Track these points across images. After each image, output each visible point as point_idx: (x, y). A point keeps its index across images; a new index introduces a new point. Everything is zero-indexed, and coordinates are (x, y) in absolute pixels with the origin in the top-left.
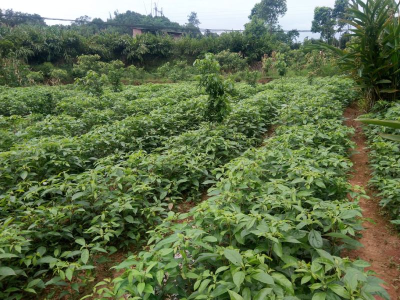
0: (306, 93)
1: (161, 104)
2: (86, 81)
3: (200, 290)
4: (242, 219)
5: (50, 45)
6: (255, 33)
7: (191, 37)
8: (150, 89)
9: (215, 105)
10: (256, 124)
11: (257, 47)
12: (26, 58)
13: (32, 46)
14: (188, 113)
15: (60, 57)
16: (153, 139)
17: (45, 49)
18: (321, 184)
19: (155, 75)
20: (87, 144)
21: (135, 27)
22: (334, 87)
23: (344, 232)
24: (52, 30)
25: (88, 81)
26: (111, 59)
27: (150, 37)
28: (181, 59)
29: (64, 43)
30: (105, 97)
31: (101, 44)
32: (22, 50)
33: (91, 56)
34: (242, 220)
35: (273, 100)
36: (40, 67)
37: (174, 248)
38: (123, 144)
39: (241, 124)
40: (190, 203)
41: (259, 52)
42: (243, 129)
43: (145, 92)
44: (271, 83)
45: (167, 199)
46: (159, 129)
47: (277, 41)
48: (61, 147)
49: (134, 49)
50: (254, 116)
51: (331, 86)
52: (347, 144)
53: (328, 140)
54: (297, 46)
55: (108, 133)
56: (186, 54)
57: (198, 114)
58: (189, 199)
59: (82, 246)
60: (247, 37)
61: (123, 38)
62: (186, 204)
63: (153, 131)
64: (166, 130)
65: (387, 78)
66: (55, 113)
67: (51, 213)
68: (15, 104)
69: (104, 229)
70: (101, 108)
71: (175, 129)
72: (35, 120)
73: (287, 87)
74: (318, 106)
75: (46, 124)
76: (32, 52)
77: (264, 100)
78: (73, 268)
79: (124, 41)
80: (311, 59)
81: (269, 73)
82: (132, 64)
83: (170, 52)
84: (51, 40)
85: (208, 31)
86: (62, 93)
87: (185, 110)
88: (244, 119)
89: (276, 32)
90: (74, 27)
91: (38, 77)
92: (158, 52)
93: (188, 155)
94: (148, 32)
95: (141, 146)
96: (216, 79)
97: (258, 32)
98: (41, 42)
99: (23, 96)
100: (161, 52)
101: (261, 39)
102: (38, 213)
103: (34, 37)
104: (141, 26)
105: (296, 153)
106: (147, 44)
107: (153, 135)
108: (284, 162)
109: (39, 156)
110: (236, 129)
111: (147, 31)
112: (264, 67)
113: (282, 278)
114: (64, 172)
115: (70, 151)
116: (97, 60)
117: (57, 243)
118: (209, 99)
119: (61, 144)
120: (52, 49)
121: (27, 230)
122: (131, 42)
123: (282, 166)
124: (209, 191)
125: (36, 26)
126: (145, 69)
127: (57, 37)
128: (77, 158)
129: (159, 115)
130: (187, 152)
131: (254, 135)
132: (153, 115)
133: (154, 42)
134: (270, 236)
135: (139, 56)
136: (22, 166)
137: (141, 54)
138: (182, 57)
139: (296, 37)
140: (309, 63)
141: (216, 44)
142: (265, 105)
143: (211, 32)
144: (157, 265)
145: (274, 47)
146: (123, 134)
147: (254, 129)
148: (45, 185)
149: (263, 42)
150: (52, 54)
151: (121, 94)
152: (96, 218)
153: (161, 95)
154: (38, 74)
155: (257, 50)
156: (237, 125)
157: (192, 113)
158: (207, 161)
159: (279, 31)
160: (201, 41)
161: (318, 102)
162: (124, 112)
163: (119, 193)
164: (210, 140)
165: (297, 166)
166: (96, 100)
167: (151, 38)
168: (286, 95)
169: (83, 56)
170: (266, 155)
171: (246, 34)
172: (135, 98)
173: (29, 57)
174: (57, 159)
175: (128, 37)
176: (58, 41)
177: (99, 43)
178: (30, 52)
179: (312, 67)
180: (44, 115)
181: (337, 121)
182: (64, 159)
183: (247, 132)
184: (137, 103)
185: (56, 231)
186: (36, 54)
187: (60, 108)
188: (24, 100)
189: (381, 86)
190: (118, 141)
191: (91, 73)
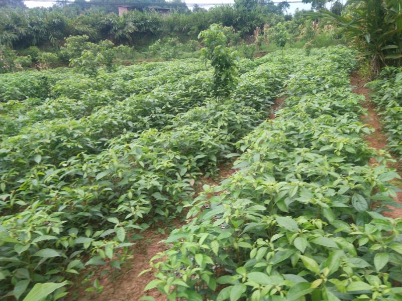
0: (308, 64)
1: (160, 82)
2: (81, 62)
3: (257, 258)
4: (281, 187)
5: (34, 28)
6: (246, 6)
7: (179, 12)
8: (145, 68)
9: (223, 78)
10: (262, 97)
11: (249, 20)
12: (11, 43)
13: (15, 30)
14: (191, 89)
15: (45, 40)
16: (159, 118)
17: (29, 33)
18: (351, 150)
19: (145, 54)
20: (95, 125)
21: (121, 5)
22: (336, 56)
23: (386, 194)
24: (34, 12)
25: (84, 62)
26: (99, 40)
27: (137, 14)
28: (171, 36)
29: (48, 25)
30: (102, 77)
31: (87, 24)
32: (6, 35)
33: (80, 37)
34: (282, 189)
35: (277, 72)
36: (25, 51)
37: (225, 218)
38: (130, 124)
39: (248, 98)
40: (208, 179)
41: (251, 26)
42: (251, 103)
43: (140, 71)
44: (267, 57)
45: (188, 175)
46: (164, 107)
47: (269, 14)
48: (71, 128)
49: (122, 28)
50: (260, 89)
51: (333, 55)
52: (360, 111)
53: (341, 108)
54: (288, 18)
55: (113, 113)
56: (176, 31)
57: (200, 91)
58: (208, 174)
59: (116, 224)
60: (238, 10)
61: (109, 17)
62: (205, 180)
63: (158, 110)
64: (171, 108)
65: (392, 43)
66: (52, 96)
67: (78, 194)
68: (8, 90)
69: (135, 206)
70: (99, 89)
71: (180, 107)
72: (33, 105)
73: (286, 59)
74: (325, 75)
75: (47, 108)
76: (16, 36)
77: (267, 73)
78: (112, 246)
79: (111, 20)
80: (304, 31)
81: (263, 46)
82: (120, 44)
83: (158, 29)
84: (34, 23)
85: (196, 5)
86: (54, 76)
87: (187, 87)
88: (250, 93)
89: (265, 4)
90: (55, 9)
91: (27, 62)
92: (146, 30)
93: (201, 131)
94: (135, 9)
95: (148, 126)
96: (223, 51)
97: (249, 5)
98: (25, 25)
99: (14, 81)
100: (149, 30)
101: (252, 12)
102: (63, 195)
103: (17, 21)
104: (127, 4)
105: (316, 122)
106: (135, 22)
107: (158, 113)
108: (306, 131)
109: (50, 139)
110: (243, 103)
111: (133, 8)
112: (257, 40)
113: (342, 241)
114: (83, 153)
115: (81, 132)
116: (86, 41)
117: (87, 224)
118: (215, 73)
119: (70, 126)
120: (37, 32)
121: (58, 211)
122: (118, 20)
123: (305, 135)
124: (235, 163)
125: (17, 8)
126: (135, 48)
127: (40, 19)
128: (88, 139)
129: (163, 93)
130: (199, 128)
131: (261, 108)
132: (156, 93)
133: (142, 20)
134: (318, 202)
135: (127, 35)
136: (34, 150)
137: (129, 33)
138: (172, 34)
139: (287, 9)
140: (302, 34)
141: (207, 18)
142: (270, 78)
143: (200, 7)
144: (208, 236)
145: (266, 19)
146: (128, 113)
147: (260, 102)
148: (66, 167)
149: (255, 15)
150: (37, 38)
151: (117, 75)
152: (123, 197)
153: (157, 74)
154: (27, 59)
155: (248, 23)
156: (245, 99)
157: (194, 89)
158: (221, 136)
159: (269, 3)
160: (190, 17)
161: (324, 71)
162: (123, 92)
163: (141, 171)
164: (221, 115)
165: (321, 134)
166: (93, 81)
167: (139, 16)
168: (287, 67)
169: (71, 38)
170: (285, 125)
171: (237, 8)
172: (132, 78)
173: (13, 41)
174: (68, 141)
175: (114, 16)
176: (42, 23)
177: (85, 23)
178: (14, 36)
179: (306, 39)
180: (42, 99)
181: (347, 89)
182: (75, 141)
183: (254, 106)
184: (136, 83)
185: (86, 211)
186: (20, 37)
187: (57, 91)
188: (17, 86)
189: (385, 52)
190: (125, 121)
191: (86, 53)
